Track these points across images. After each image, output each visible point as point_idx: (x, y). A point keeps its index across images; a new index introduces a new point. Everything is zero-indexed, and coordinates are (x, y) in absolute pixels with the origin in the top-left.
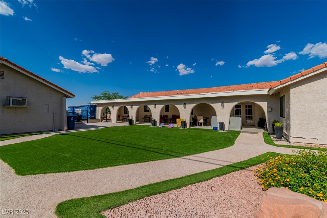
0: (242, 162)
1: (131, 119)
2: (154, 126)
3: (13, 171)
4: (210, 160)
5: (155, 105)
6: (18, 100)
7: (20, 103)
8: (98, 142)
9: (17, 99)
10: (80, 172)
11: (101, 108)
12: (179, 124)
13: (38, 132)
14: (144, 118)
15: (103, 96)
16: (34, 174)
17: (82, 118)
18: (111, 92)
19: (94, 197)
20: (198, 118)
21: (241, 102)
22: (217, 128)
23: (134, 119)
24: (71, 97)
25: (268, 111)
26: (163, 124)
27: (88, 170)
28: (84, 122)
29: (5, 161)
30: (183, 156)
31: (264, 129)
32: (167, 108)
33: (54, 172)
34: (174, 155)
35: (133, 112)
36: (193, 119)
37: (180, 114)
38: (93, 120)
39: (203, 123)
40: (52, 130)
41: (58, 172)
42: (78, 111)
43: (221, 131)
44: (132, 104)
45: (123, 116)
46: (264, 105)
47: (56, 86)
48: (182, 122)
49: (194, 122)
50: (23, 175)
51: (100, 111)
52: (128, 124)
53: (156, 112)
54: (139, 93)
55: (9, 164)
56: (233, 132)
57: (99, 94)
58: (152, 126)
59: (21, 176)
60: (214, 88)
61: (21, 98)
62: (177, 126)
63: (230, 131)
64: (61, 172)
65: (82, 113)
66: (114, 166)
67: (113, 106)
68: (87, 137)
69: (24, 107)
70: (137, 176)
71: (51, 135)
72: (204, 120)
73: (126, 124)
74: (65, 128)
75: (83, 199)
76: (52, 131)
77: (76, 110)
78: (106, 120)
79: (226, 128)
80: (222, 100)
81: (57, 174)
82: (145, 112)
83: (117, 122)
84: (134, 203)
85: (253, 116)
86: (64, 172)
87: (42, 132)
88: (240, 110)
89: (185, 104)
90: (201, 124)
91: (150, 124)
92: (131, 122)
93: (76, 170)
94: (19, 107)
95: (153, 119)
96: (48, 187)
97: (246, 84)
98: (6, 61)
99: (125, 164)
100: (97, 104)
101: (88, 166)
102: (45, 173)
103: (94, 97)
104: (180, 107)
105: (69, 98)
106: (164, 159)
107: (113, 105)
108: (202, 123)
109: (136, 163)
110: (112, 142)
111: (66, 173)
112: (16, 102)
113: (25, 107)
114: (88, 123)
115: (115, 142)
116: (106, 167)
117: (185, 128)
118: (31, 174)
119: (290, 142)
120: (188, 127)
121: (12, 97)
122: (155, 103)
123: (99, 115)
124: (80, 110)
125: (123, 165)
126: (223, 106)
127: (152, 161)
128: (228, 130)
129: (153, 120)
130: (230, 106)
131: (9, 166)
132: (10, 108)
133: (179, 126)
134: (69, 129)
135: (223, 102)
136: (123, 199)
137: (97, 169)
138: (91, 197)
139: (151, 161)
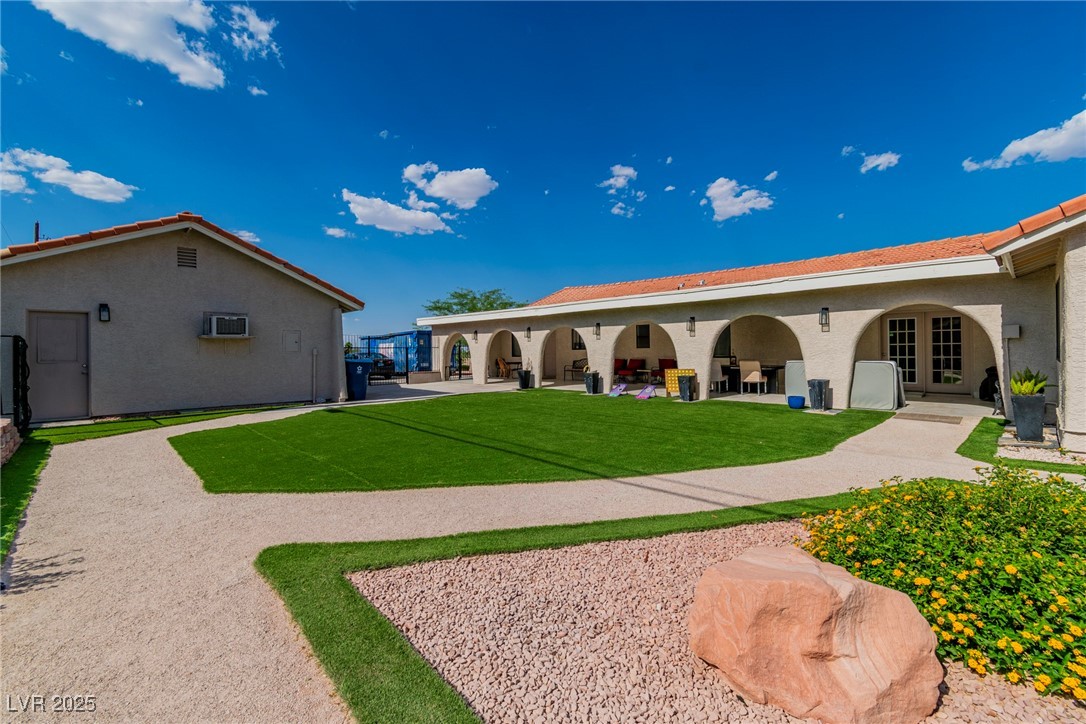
0: (803, 500)
1: (527, 373)
2: (595, 391)
3: (200, 483)
4: (705, 491)
5: (598, 325)
6: (229, 321)
7: (233, 327)
8: (410, 431)
9: (227, 318)
10: (337, 494)
11: (444, 339)
12: (673, 388)
13: (278, 404)
14: (571, 368)
15: (455, 304)
16: (237, 492)
17: (397, 370)
18: (479, 289)
19: (342, 544)
20: (743, 366)
21: (894, 305)
22: (803, 399)
23: (536, 373)
24: (355, 310)
25: (1003, 339)
26: (623, 386)
27: (355, 492)
28: (397, 381)
29: (189, 464)
30: (627, 476)
31: (994, 406)
32: (643, 336)
33: (279, 491)
34: (598, 471)
35: (531, 350)
36: (725, 370)
37: (678, 355)
38: (422, 375)
39: (762, 384)
40: (310, 399)
41: (288, 491)
42: (387, 350)
43: (817, 412)
44: (530, 324)
45: (509, 363)
46: (989, 317)
47: (317, 281)
48: (681, 379)
49: (730, 380)
50: (217, 492)
51: (442, 347)
52: (518, 387)
53: (601, 350)
54: (559, 288)
55: (195, 470)
56: (862, 415)
57: (444, 298)
58: (587, 394)
59: (212, 495)
60: (819, 259)
61: (235, 314)
62: (669, 394)
63: (852, 411)
64: (294, 491)
65: (396, 353)
66: (420, 487)
67: (476, 332)
68: (386, 418)
69: (241, 339)
70: (464, 514)
71: (304, 413)
72: (764, 373)
73: (513, 387)
74: (342, 395)
75: (318, 546)
76: (311, 402)
77: (381, 345)
78: (460, 375)
79: (839, 402)
80: (823, 302)
81: (285, 495)
82: (574, 348)
83: (489, 380)
84: (426, 566)
85: (964, 358)
86: (301, 491)
87: (287, 403)
88: (912, 338)
89: (693, 320)
90: (753, 388)
91: (582, 388)
92: (526, 380)
93: (327, 491)
94: (231, 339)
95: (592, 370)
96: (259, 518)
97: (952, 236)
98: (199, 221)
99: (450, 486)
100: (433, 326)
101: (359, 482)
102: (260, 492)
103: (432, 304)
104: (675, 330)
105: (349, 311)
106: (563, 480)
107: (476, 328)
108: (756, 384)
109: (480, 484)
110: (446, 433)
111: (304, 494)
112: (225, 327)
113: (246, 339)
114: (407, 382)
115: (452, 434)
116: (400, 488)
117: (691, 399)
118: (232, 492)
119: (1063, 453)
120: (703, 396)
121: (215, 313)
122: (598, 319)
123: (438, 362)
124: (392, 345)
125: (442, 486)
126: (827, 324)
127: (528, 482)
128: (844, 407)
129: (589, 375)
130: (851, 323)
131: (194, 473)
132: (212, 341)
133: (673, 394)
134: (351, 397)
135: (827, 309)
136: (403, 554)
137: (377, 492)
138: (336, 544)
139: (524, 482)
